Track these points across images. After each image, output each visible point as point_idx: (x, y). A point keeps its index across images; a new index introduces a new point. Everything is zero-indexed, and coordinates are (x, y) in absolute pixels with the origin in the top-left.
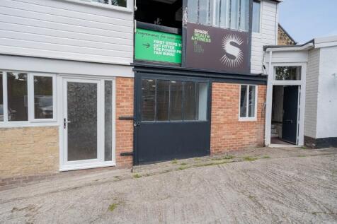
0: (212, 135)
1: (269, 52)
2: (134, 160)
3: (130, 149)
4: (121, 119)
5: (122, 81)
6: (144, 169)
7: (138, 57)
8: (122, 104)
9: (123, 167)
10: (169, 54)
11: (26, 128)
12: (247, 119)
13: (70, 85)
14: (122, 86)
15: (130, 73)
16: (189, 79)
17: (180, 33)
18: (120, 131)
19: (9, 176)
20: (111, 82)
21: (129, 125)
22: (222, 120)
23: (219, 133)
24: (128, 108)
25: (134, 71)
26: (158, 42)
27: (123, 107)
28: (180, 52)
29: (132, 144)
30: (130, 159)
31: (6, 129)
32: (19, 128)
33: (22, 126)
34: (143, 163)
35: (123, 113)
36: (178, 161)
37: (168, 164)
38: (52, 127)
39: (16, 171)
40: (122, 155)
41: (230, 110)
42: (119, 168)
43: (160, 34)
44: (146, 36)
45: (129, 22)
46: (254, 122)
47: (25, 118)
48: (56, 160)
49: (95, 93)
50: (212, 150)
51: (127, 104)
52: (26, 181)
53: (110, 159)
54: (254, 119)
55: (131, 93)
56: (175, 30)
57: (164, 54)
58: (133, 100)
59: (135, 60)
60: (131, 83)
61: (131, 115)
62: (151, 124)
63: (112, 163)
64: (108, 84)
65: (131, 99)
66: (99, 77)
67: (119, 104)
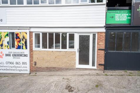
2: (104, 68)
3: (103, 63)
4: (99, 50)
5: (100, 34)
6: (109, 72)
7: (108, 23)
8: (100, 43)
9: (100, 70)
10: (123, 20)
11: (66, 52)
13: (80, 36)
14: (100, 36)
15: (104, 30)
16: (135, 31)
17: (130, 9)
18: (99, 55)
19: (61, 67)
20: (95, 34)
21: (103, 53)
24: (103, 45)
25: (105, 29)
26: (118, 15)
27: (100, 45)
28: (130, 18)
29: (104, 60)
30: (103, 67)
31: (61, 51)
32: (64, 51)
33: (65, 51)
34: (108, 69)
35: (100, 47)
36: (127, 71)
37: (122, 72)
38: (74, 52)
40: (100, 65)
42: (98, 70)
43: (119, 11)
44: (112, 13)
45: (104, 8)
47: (66, 48)
48: (75, 63)
49: (89, 39)
51: (102, 43)
52: (66, 70)
53: (94, 66)
55: (104, 39)
56: (127, 8)
57: (121, 20)
58: (104, 42)
59: (106, 24)
60: (104, 35)
61: (104, 48)
62: (113, 53)
63: (95, 67)
64: (94, 35)
65: (104, 41)
66: (90, 33)
67: (98, 43)
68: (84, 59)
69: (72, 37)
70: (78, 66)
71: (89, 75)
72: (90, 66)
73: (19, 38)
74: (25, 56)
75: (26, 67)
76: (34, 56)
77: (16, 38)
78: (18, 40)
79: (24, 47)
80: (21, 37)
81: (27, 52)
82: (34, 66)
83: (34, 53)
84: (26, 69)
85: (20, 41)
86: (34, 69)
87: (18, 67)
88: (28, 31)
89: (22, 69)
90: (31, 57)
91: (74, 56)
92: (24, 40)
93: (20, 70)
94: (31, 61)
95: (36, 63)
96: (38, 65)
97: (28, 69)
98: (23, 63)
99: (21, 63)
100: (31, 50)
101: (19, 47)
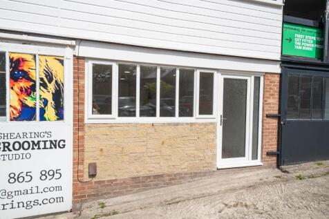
2: (278, 160)
3: (274, 148)
4: (267, 116)
5: (270, 77)
7: (284, 53)
8: (269, 101)
9: (270, 167)
10: (308, 49)
11: (192, 124)
14: (270, 82)
15: (277, 69)
20: (260, 78)
21: (274, 122)
24: (273, 105)
25: (281, 66)
26: (299, 36)
27: (270, 104)
28: (318, 46)
29: (276, 143)
30: (275, 159)
31: (177, 124)
32: (187, 124)
33: (189, 122)
35: (270, 110)
38: (212, 123)
40: (268, 154)
42: (266, 168)
43: (300, 28)
45: (279, 15)
47: (191, 114)
48: (215, 155)
51: (273, 101)
52: (192, 177)
55: (276, 89)
57: (304, 48)
59: (282, 55)
60: (277, 79)
61: (276, 112)
64: (257, 80)
65: (277, 96)
66: (249, 73)
67: (266, 101)
70: (220, 162)
73: (26, 76)
74: (55, 144)
75: (59, 188)
76: (89, 144)
77: (14, 78)
78: (24, 84)
79: (50, 112)
80: (37, 74)
81: (63, 130)
82: (86, 178)
83: (88, 133)
84: (56, 194)
85: (33, 88)
86: (88, 191)
87: (18, 193)
88: (68, 54)
89: (40, 197)
90: (79, 147)
92: (51, 87)
93: (28, 205)
94: (78, 162)
95: (93, 167)
96: (102, 175)
97: (67, 193)
98: (44, 175)
99: (36, 175)
100: (79, 123)
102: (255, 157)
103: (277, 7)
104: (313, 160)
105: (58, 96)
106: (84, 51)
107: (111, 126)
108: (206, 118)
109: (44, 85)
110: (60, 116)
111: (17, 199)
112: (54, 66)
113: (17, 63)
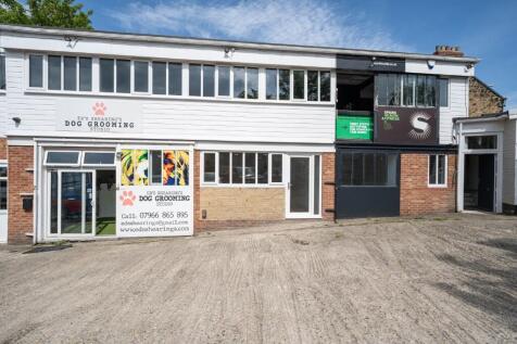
0: (401, 199)
1: (459, 124)
2: (335, 215)
3: (332, 207)
4: (326, 184)
5: (326, 156)
7: (339, 137)
8: (326, 172)
9: (328, 220)
10: (362, 132)
11: (267, 189)
12: (437, 185)
13: (292, 160)
14: (327, 159)
15: (333, 149)
16: (379, 152)
17: (372, 116)
19: (257, 219)
20: (319, 156)
21: (332, 188)
22: (411, 186)
23: (409, 197)
24: (331, 175)
25: (335, 147)
26: (353, 124)
27: (327, 175)
28: (371, 130)
29: (334, 203)
30: (332, 215)
31: (257, 188)
33: (265, 187)
34: (342, 218)
35: (328, 180)
36: (372, 218)
37: (364, 220)
38: (281, 188)
39: (261, 216)
40: (327, 211)
41: (418, 177)
42: (325, 220)
43: (354, 118)
44: (344, 120)
45: (333, 111)
46: (443, 189)
47: (266, 182)
48: (284, 210)
49: (308, 164)
50: (402, 212)
51: (330, 172)
52: (267, 223)
54: (445, 186)
55: (333, 164)
56: (367, 113)
57: (359, 132)
59: (337, 140)
60: (333, 157)
61: (333, 180)
62: (347, 189)
63: (319, 216)
64: (317, 158)
65: (333, 169)
66: (311, 153)
67: (324, 172)
68: (299, 204)
69: (278, 160)
70: (289, 215)
71: (313, 227)
72: (310, 214)
73: (171, 162)
74: (184, 198)
75: (186, 222)
76: (202, 199)
77: (165, 163)
78: (170, 166)
79: (182, 181)
80: (176, 161)
81: (188, 190)
82: (201, 219)
83: (202, 193)
84: (185, 226)
85: (174, 168)
86: (202, 226)
87: (167, 223)
88: (191, 149)
89: (177, 226)
90: (197, 201)
91: (281, 197)
92: (183, 167)
93: (172, 230)
94: (196, 209)
95: (205, 212)
96: (209, 218)
97: (191, 225)
98: (179, 215)
99: (175, 214)
100: (197, 187)
101: (171, 181)
102: (316, 212)
103: (332, 106)
104: (365, 216)
105: (186, 172)
106: (199, 146)
107: (214, 189)
108: (277, 185)
109: (179, 167)
110: (187, 183)
111: (167, 226)
112: (184, 156)
113: (166, 155)
